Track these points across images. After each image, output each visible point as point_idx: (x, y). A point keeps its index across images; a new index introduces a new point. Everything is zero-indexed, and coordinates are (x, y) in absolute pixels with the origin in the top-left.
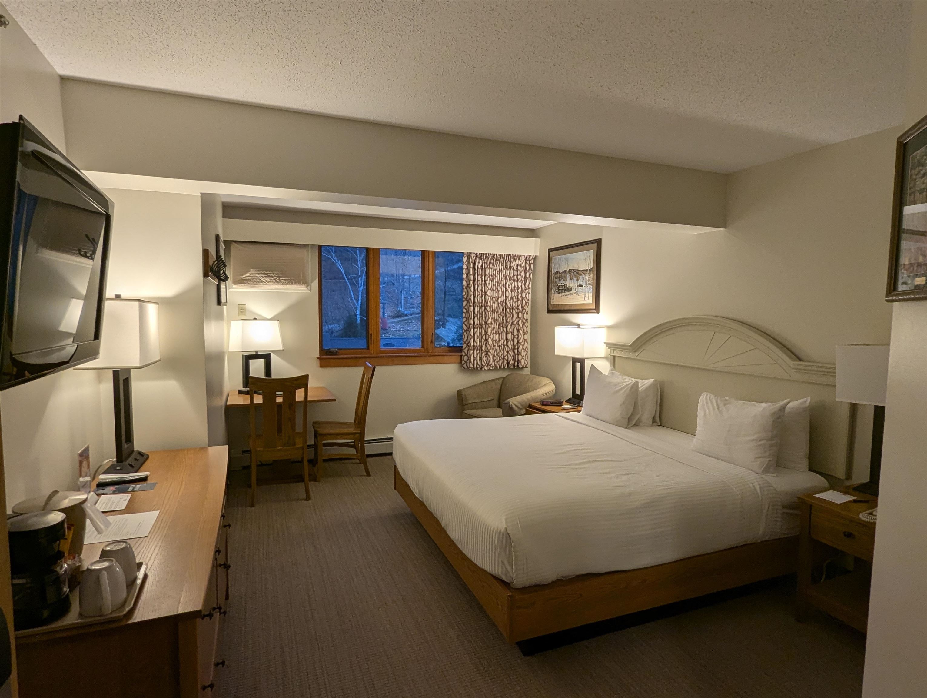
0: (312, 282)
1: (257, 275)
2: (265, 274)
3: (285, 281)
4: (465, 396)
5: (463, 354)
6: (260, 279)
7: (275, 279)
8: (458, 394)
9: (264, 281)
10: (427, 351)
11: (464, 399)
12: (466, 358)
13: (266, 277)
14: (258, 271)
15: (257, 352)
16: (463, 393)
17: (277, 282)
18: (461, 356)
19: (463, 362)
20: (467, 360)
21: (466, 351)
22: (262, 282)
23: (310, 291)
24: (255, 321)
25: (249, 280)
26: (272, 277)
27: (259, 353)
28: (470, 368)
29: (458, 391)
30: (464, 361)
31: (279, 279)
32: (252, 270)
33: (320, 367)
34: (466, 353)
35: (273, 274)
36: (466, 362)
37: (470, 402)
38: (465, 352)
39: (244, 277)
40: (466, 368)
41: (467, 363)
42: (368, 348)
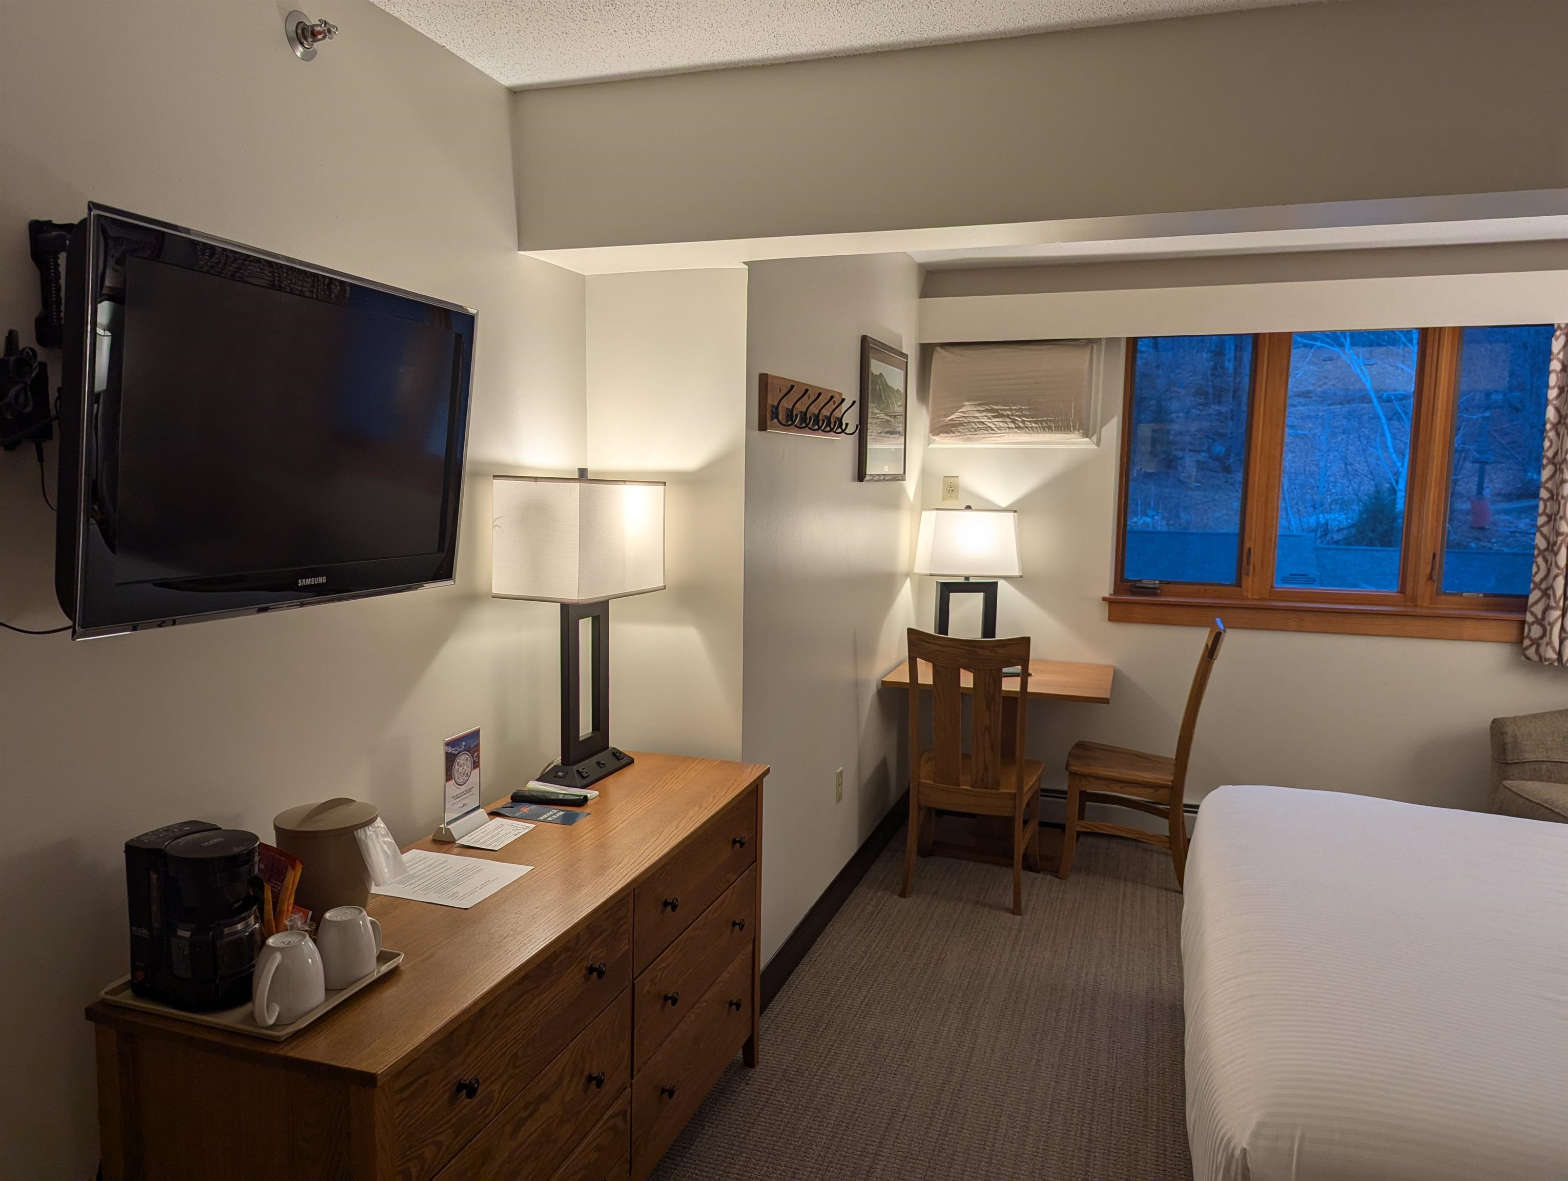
0: (1102, 426)
1: (978, 415)
2: (992, 411)
3: (1034, 425)
4: (1515, 738)
5: (1529, 618)
6: (983, 423)
7: (1013, 422)
8: (1491, 728)
9: (992, 426)
10: (1413, 600)
11: (1509, 746)
12: (1536, 631)
13: (994, 417)
14: (979, 405)
15: (967, 578)
16: (1509, 730)
17: (1019, 428)
18: (1523, 622)
19: (1527, 642)
20: (1542, 637)
21: (1538, 610)
22: (988, 428)
23: (1098, 444)
24: (968, 513)
25: (961, 424)
26: (1008, 416)
27: (971, 580)
28: (1546, 660)
29: (1495, 721)
30: (1531, 639)
31: (1023, 422)
32: (967, 403)
33: (1110, 620)
34: (1540, 616)
35: (1011, 410)
36: (1536, 643)
37: (1530, 757)
38: (1533, 614)
39: (951, 420)
40: (1535, 658)
41: (1538, 646)
42: (1239, 584)
